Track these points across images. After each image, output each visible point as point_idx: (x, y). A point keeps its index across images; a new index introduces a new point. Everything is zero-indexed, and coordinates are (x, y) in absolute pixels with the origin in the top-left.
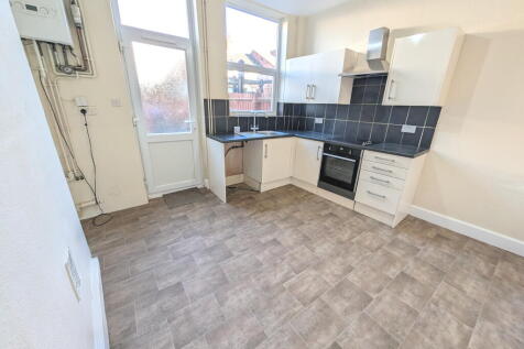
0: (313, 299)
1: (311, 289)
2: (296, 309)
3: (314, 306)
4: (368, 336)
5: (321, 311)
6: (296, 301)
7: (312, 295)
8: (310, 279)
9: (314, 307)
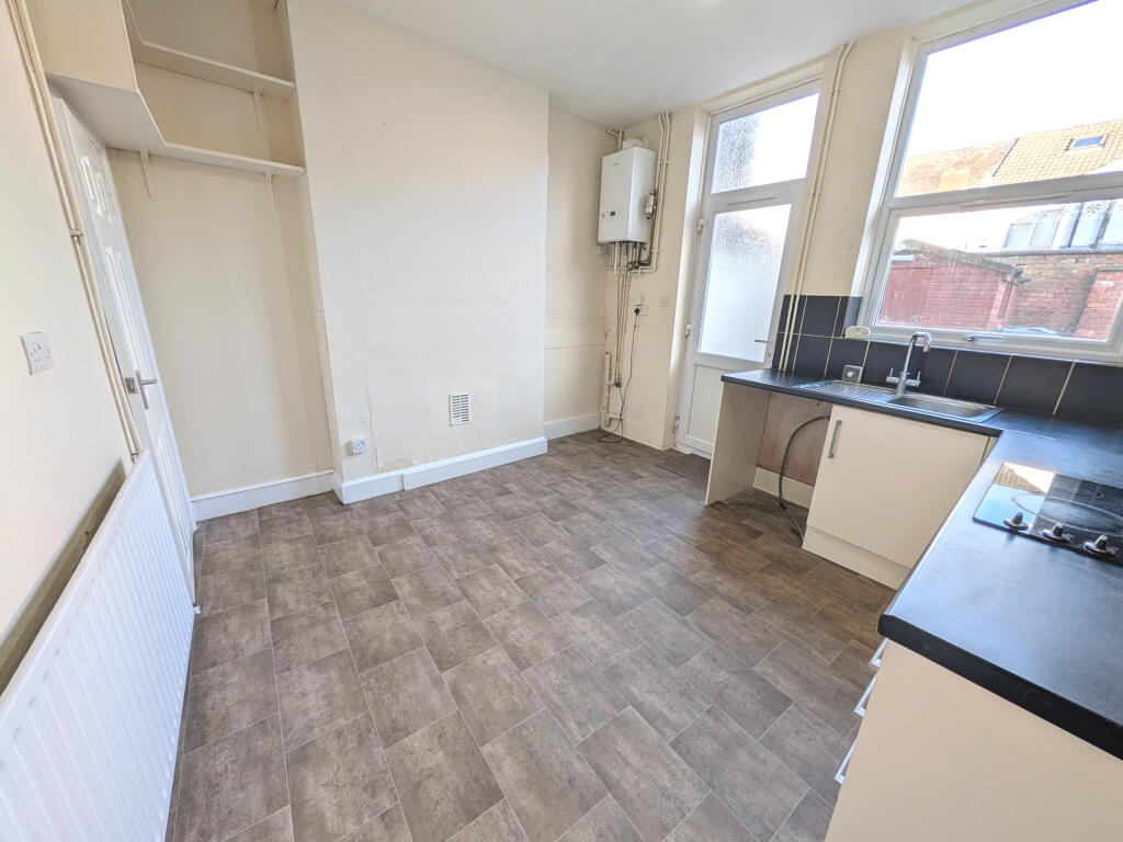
0: (463, 590)
1: (482, 592)
2: (454, 572)
3: (453, 590)
4: (388, 636)
5: (444, 594)
6: (466, 574)
7: (472, 591)
8: (504, 594)
9: (450, 588)
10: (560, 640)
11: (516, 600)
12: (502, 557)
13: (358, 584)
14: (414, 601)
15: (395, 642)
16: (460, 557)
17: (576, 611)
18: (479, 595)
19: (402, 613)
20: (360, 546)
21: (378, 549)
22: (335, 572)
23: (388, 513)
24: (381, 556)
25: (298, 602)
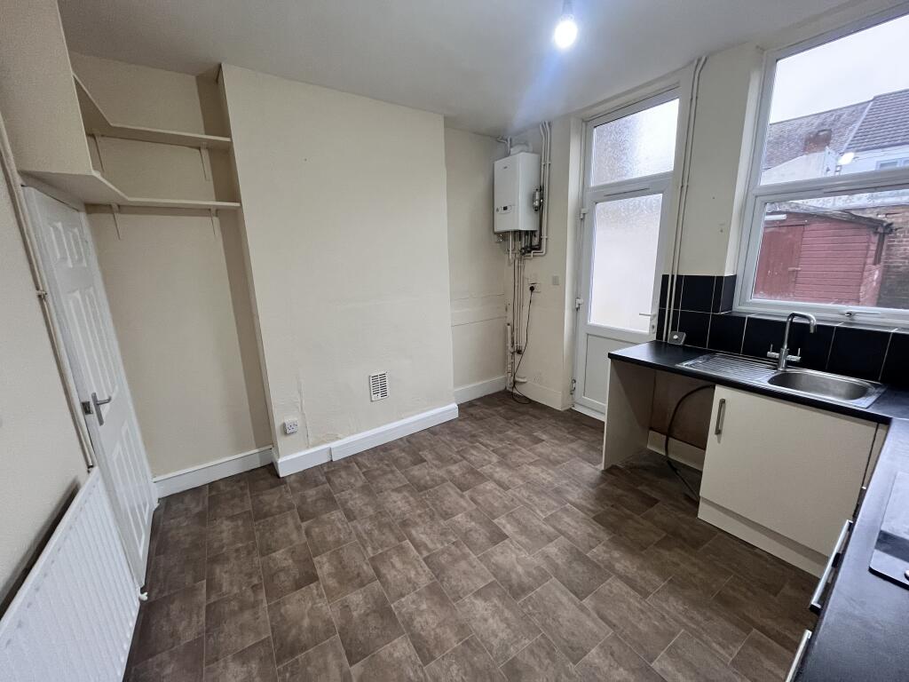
10: (462, 629)
11: (424, 581)
12: (413, 532)
13: (284, 564)
14: (332, 582)
15: (312, 629)
16: (376, 532)
17: (478, 594)
18: (390, 575)
19: (321, 596)
20: (290, 521)
21: (304, 525)
22: (267, 550)
23: (317, 486)
24: (308, 533)
25: (231, 584)
